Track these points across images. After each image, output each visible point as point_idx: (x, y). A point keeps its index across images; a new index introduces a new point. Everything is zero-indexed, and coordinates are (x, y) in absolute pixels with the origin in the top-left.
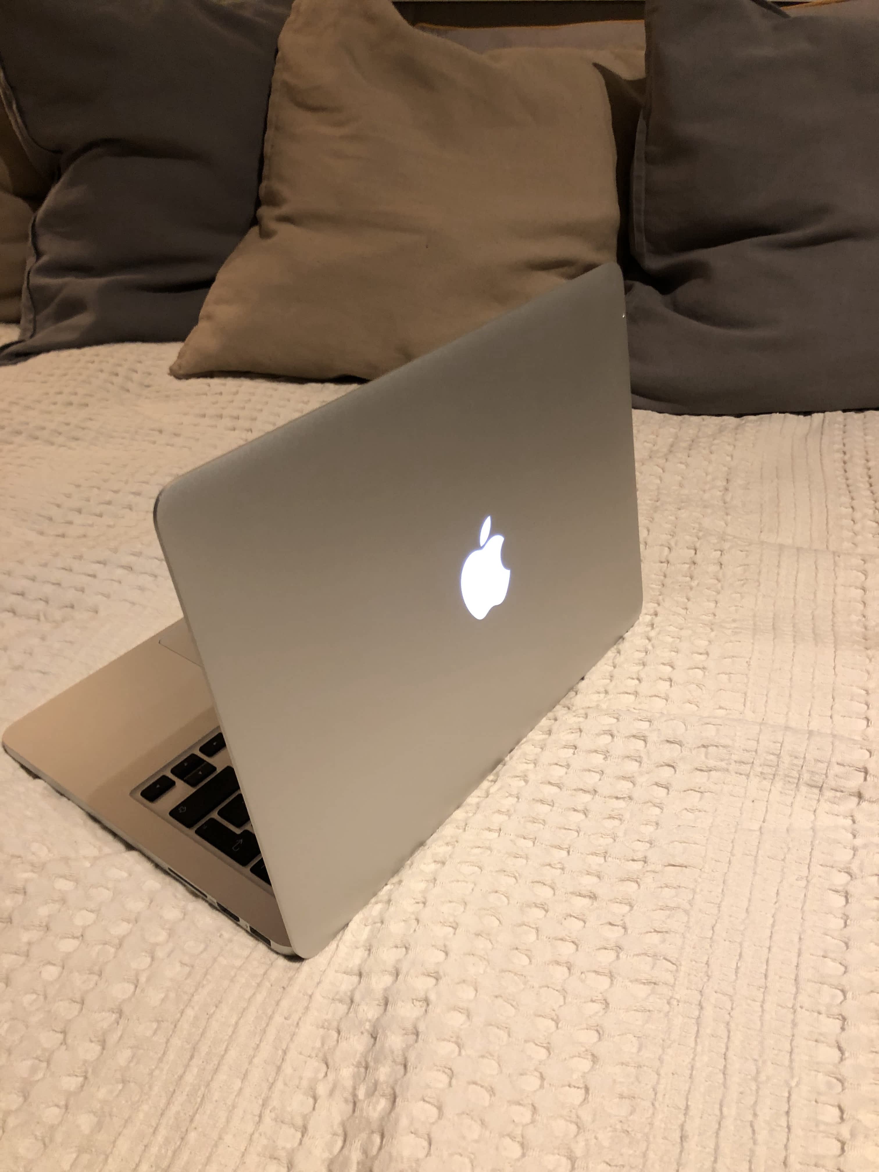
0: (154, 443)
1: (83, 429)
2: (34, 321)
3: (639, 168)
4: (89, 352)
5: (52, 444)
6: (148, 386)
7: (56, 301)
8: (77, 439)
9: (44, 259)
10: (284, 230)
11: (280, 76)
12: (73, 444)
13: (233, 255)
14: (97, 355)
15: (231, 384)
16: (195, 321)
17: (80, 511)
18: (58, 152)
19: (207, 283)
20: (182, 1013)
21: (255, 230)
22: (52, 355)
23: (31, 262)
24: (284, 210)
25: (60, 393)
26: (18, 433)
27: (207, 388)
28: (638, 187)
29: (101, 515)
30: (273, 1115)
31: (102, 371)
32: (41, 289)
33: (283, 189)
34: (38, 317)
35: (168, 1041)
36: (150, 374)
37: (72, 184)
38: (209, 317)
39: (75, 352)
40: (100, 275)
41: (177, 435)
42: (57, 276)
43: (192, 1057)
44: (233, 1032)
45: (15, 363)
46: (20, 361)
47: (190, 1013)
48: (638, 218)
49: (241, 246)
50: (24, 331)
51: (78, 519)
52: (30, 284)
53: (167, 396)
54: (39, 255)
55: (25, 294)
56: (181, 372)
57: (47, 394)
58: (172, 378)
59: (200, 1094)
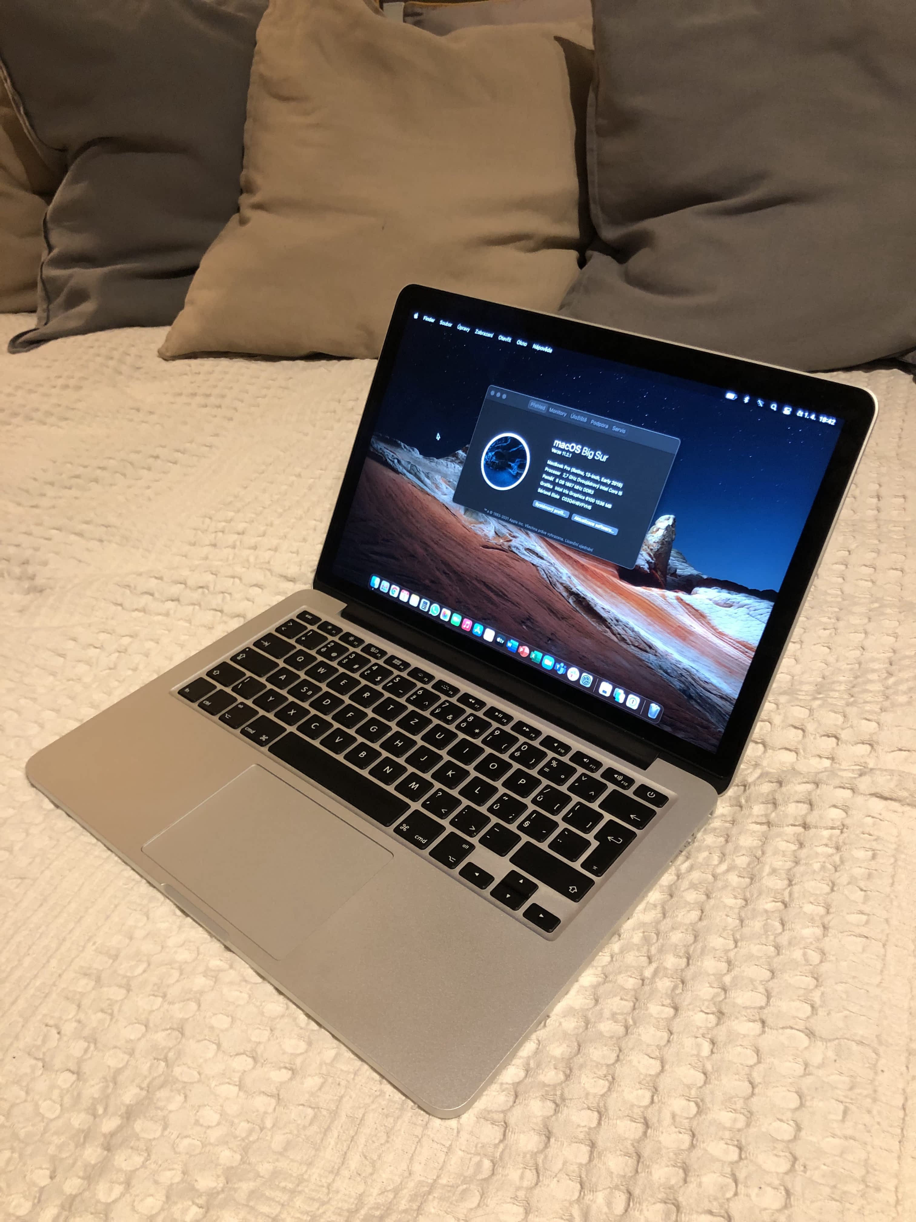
0: (131, 420)
1: (73, 409)
2: (48, 310)
3: (592, 141)
4: (91, 337)
5: (44, 424)
6: (139, 368)
7: (66, 290)
8: (66, 419)
9: (55, 251)
10: (257, 217)
11: (258, 68)
12: (63, 424)
13: (215, 242)
14: (97, 340)
15: (208, 364)
16: (181, 306)
17: (52, 484)
18: (63, 150)
19: (191, 271)
20: (42, 872)
21: (235, 218)
22: (60, 341)
23: (45, 256)
24: (256, 198)
25: (60, 377)
26: (15, 415)
27: (188, 368)
28: (591, 160)
29: (70, 488)
30: (94, 947)
31: (99, 355)
32: (54, 280)
33: (258, 179)
34: (51, 306)
35: (25, 893)
36: (141, 357)
37: (75, 180)
38: (192, 303)
39: (80, 338)
40: (102, 265)
41: (151, 413)
42: (66, 267)
43: (41, 905)
44: (79, 890)
45: (29, 350)
46: (32, 349)
47: (48, 873)
48: (593, 191)
49: (223, 233)
50: (40, 319)
51: (51, 492)
52: (43, 276)
53: (155, 377)
54: (50, 248)
55: (40, 286)
56: (168, 354)
57: (48, 378)
58: (161, 359)
59: (40, 931)
